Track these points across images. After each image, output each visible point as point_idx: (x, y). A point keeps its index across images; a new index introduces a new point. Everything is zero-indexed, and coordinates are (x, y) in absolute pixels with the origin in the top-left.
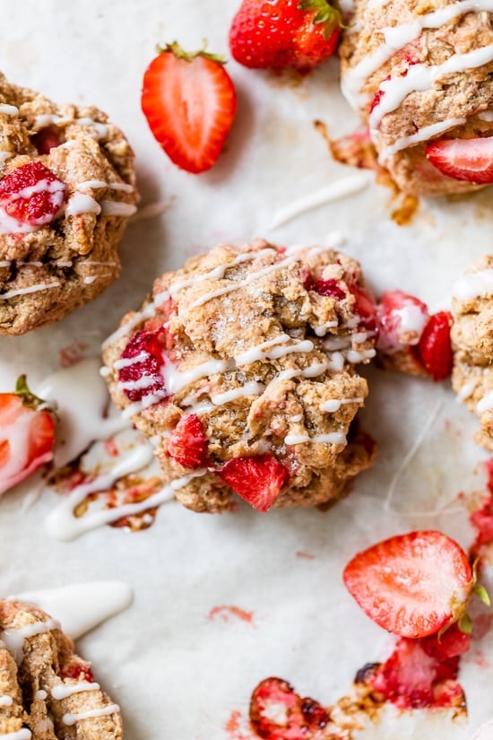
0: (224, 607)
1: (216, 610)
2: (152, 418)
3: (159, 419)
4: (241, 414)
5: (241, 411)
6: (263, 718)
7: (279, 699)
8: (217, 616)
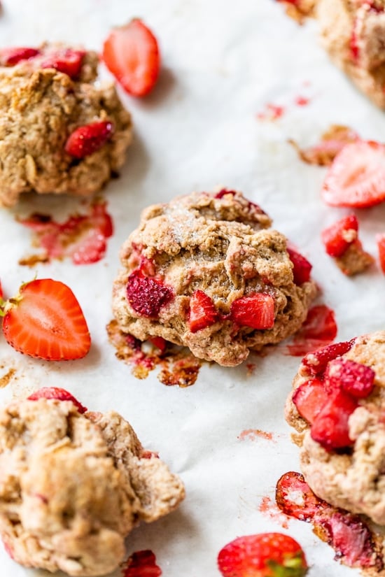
0: (251, 431)
1: (245, 433)
2: (170, 316)
3: (174, 312)
4: (222, 277)
5: (220, 275)
6: (287, 501)
7: (297, 487)
8: (246, 437)
